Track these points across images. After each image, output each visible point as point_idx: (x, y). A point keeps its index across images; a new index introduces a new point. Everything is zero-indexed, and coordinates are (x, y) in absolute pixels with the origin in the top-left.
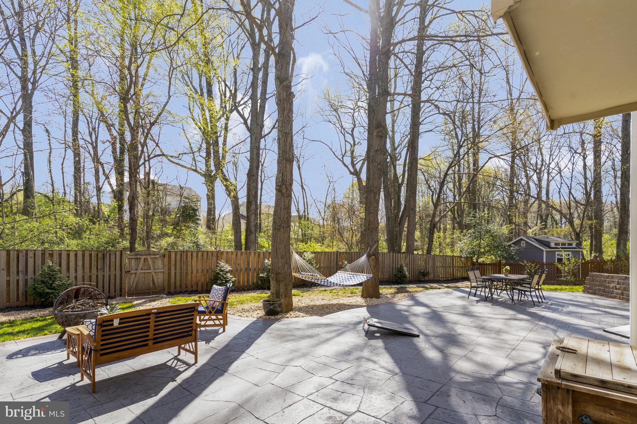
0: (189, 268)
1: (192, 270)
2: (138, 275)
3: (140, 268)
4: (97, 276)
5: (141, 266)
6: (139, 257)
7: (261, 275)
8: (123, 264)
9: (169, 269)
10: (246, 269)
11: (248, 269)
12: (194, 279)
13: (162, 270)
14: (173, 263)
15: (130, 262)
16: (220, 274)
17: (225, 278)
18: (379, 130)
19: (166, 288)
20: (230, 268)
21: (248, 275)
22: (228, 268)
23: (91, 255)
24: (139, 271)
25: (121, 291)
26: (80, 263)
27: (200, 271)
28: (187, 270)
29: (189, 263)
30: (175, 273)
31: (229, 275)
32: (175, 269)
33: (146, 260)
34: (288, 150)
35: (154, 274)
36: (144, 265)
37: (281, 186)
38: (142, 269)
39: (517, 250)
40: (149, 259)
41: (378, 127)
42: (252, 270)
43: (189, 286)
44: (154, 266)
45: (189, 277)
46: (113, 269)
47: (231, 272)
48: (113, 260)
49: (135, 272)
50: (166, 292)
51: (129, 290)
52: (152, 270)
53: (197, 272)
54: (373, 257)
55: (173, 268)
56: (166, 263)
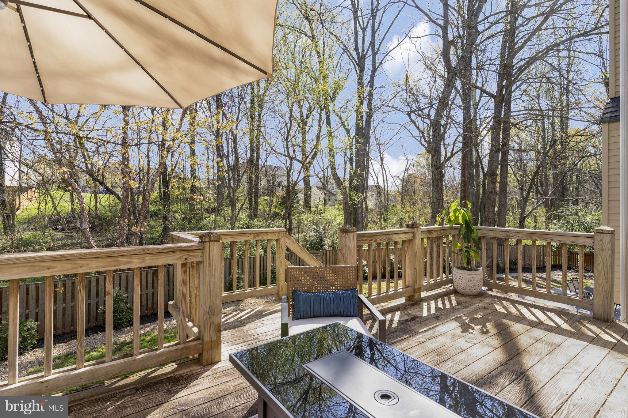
14: (328, 258)
18: (493, 177)
20: (366, 263)
31: (365, 268)
41: (492, 175)
56: (324, 259)
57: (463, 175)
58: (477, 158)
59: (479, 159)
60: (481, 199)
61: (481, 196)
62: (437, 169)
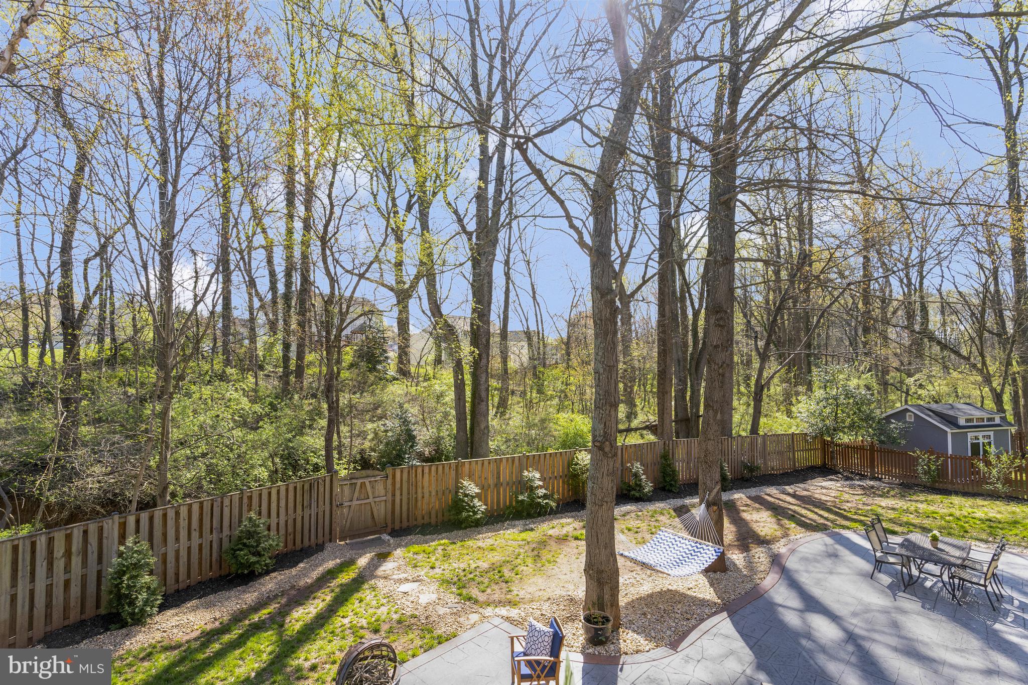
0: (419, 491)
1: (423, 493)
2: (352, 508)
3: (355, 498)
4: (303, 517)
5: (356, 495)
6: (354, 481)
7: (521, 498)
8: (334, 494)
9: (394, 495)
10: (496, 485)
11: (498, 485)
12: (425, 507)
13: (384, 498)
14: (398, 485)
15: (342, 490)
16: (464, 501)
17: (471, 508)
18: (718, 316)
19: (389, 524)
20: (477, 491)
21: (498, 493)
22: (473, 489)
23: (295, 488)
24: (355, 502)
25: (331, 533)
26: (283, 503)
27: (434, 493)
28: (416, 493)
29: (420, 484)
30: (401, 500)
31: (476, 501)
32: (401, 495)
33: (363, 485)
34: (613, 390)
35: (373, 504)
36: (360, 492)
37: (603, 443)
38: (358, 500)
39: (901, 430)
40: (367, 484)
41: (717, 312)
42: (505, 485)
43: (419, 518)
44: (373, 493)
45: (419, 504)
46: (321, 503)
47: (478, 496)
48: (321, 489)
49: (349, 504)
50: (389, 529)
51: (342, 531)
52: (371, 500)
53: (430, 495)
54: (715, 508)
55: (398, 493)
56: (389, 486)
57: (662, 313)
58: (682, 286)
59: (686, 285)
60: (691, 354)
61: (690, 349)
62: (603, 296)
